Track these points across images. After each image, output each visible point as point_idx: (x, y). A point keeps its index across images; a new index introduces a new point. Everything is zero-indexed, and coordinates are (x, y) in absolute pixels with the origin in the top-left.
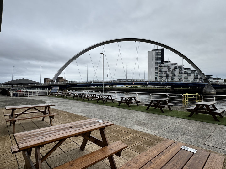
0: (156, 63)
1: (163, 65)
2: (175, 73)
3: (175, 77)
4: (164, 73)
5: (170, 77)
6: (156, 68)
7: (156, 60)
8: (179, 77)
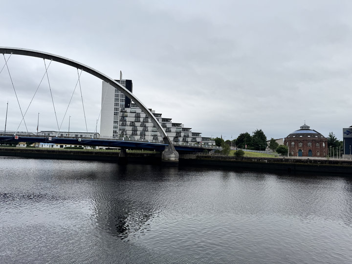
0: (116, 104)
1: (128, 110)
2: (147, 125)
3: (147, 133)
4: (128, 123)
5: (139, 133)
6: (116, 114)
7: (117, 100)
8: (153, 133)
